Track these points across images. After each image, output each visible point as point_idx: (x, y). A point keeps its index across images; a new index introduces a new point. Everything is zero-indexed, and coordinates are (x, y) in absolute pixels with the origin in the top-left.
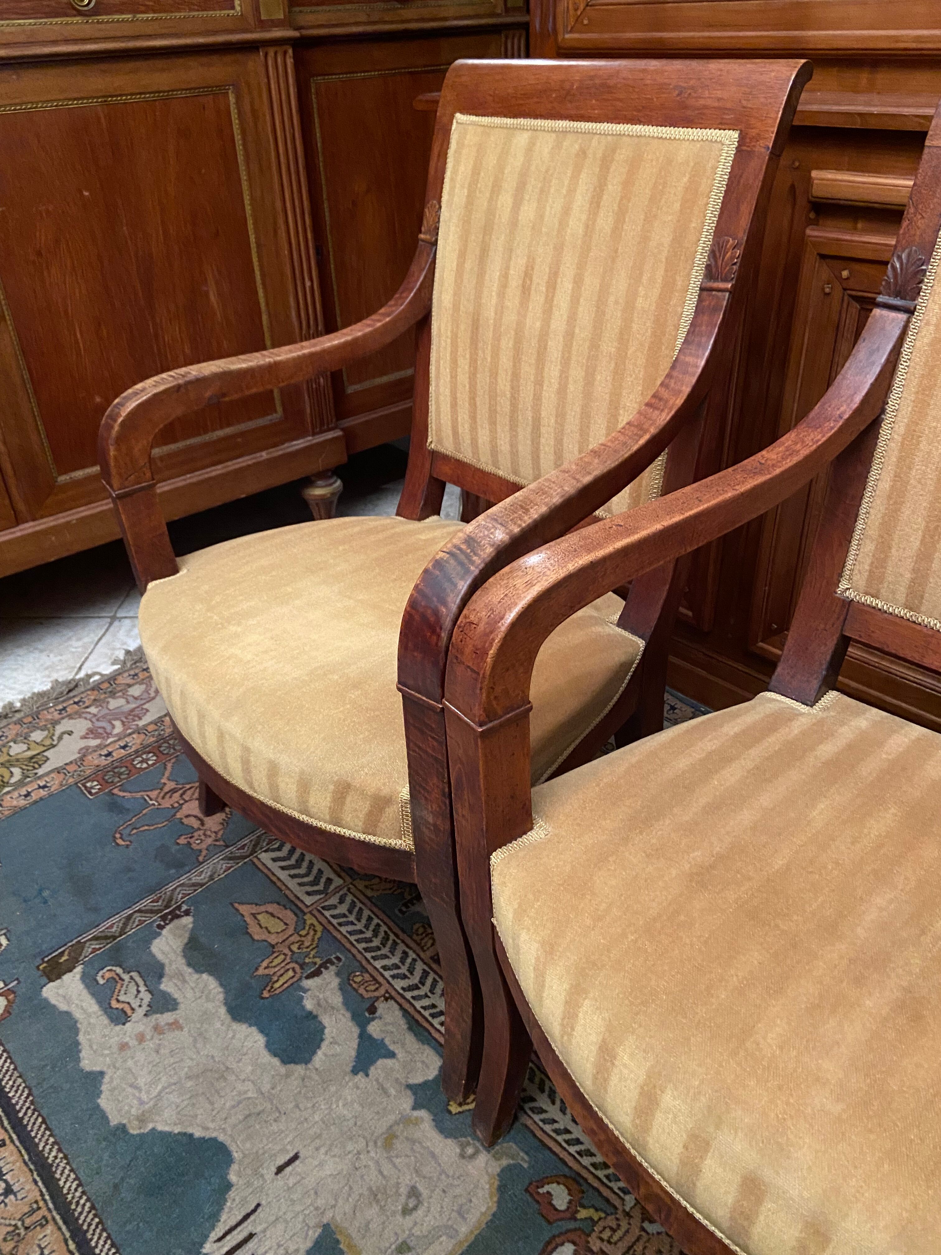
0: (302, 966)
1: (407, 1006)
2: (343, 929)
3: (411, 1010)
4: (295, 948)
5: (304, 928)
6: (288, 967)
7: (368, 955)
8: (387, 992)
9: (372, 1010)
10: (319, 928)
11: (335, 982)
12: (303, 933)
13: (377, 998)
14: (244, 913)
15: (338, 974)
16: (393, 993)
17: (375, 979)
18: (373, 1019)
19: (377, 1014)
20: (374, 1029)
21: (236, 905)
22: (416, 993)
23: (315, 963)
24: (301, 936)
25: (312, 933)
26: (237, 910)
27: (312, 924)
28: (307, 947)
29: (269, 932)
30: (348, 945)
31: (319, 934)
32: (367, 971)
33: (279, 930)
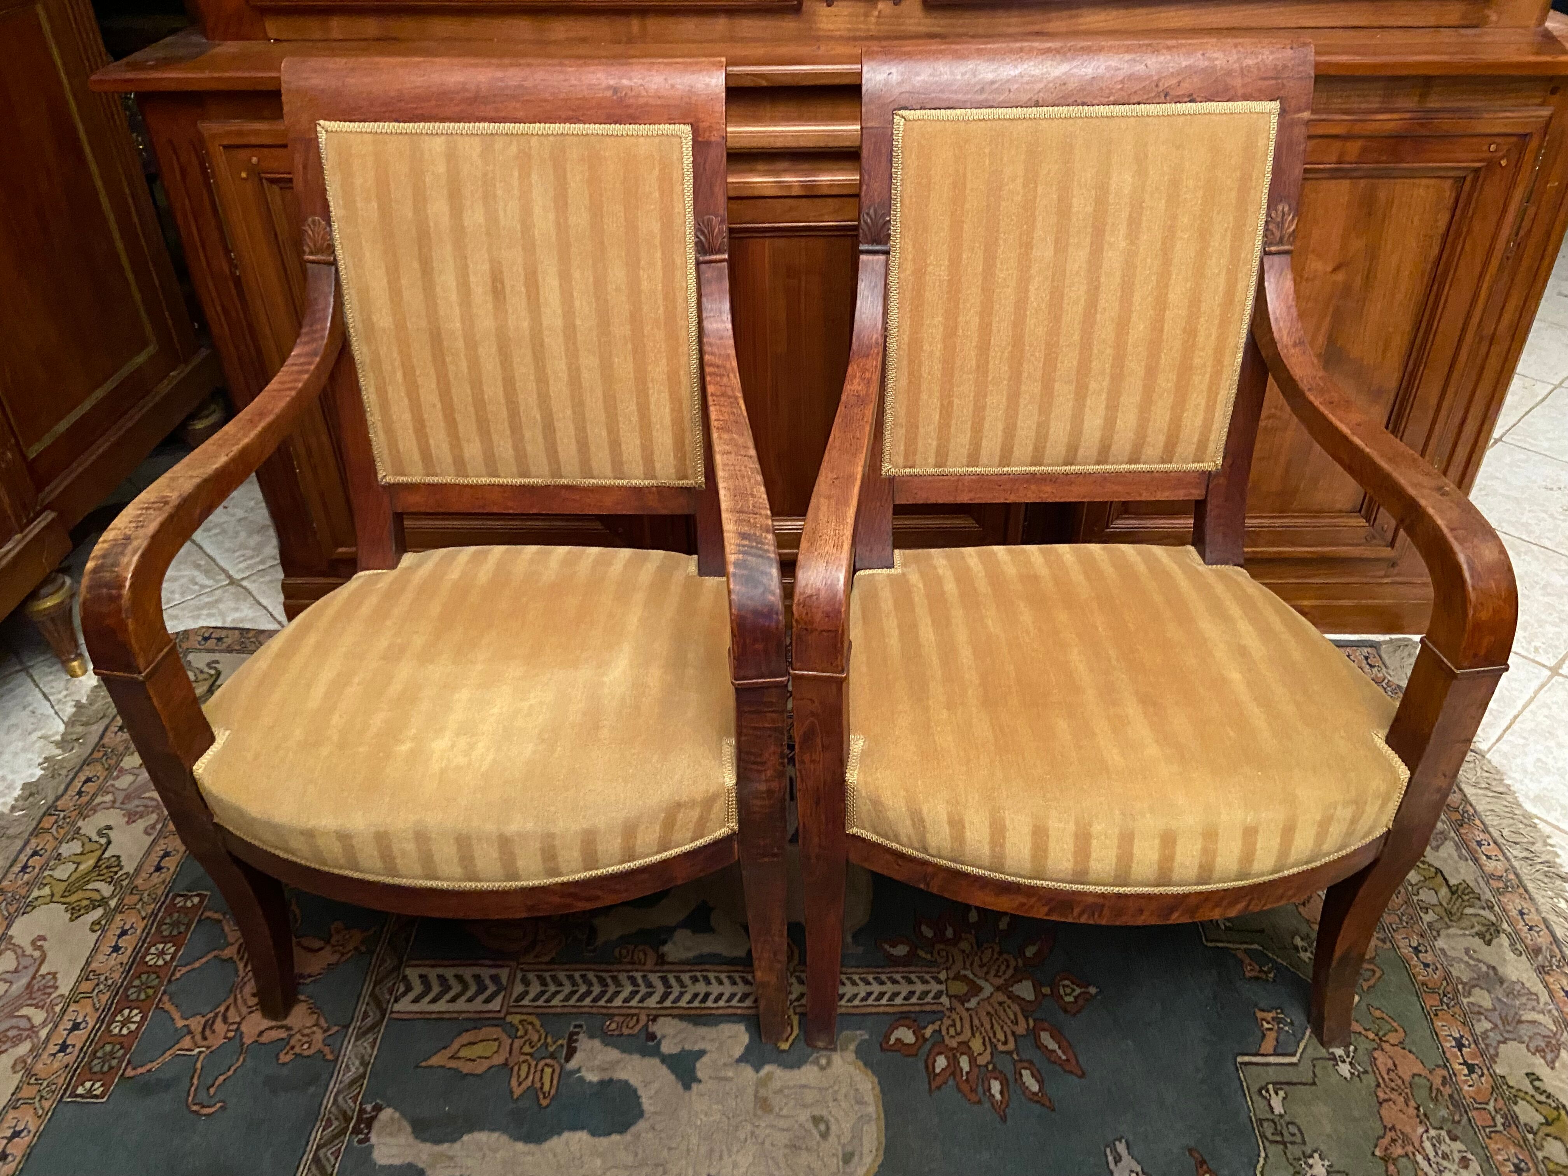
0: (552, 1056)
1: (676, 1012)
2: (553, 1003)
3: (681, 1012)
4: (527, 1049)
5: (517, 1030)
6: (540, 1067)
7: (602, 1003)
8: (648, 1016)
9: (652, 1037)
10: (531, 1018)
11: (597, 1043)
12: (520, 1033)
13: (646, 1026)
14: (442, 1064)
15: (592, 1037)
16: (654, 1012)
17: (628, 1015)
18: (659, 1043)
19: (659, 1037)
20: (668, 1047)
21: (424, 1064)
22: (672, 997)
23: (562, 1046)
24: (522, 1037)
25: (530, 1027)
26: (431, 1067)
27: (521, 1022)
28: (539, 1040)
29: (486, 1058)
30: (575, 1010)
31: (537, 1023)
32: (614, 1015)
33: (495, 1049)
